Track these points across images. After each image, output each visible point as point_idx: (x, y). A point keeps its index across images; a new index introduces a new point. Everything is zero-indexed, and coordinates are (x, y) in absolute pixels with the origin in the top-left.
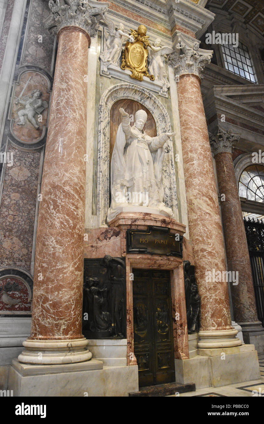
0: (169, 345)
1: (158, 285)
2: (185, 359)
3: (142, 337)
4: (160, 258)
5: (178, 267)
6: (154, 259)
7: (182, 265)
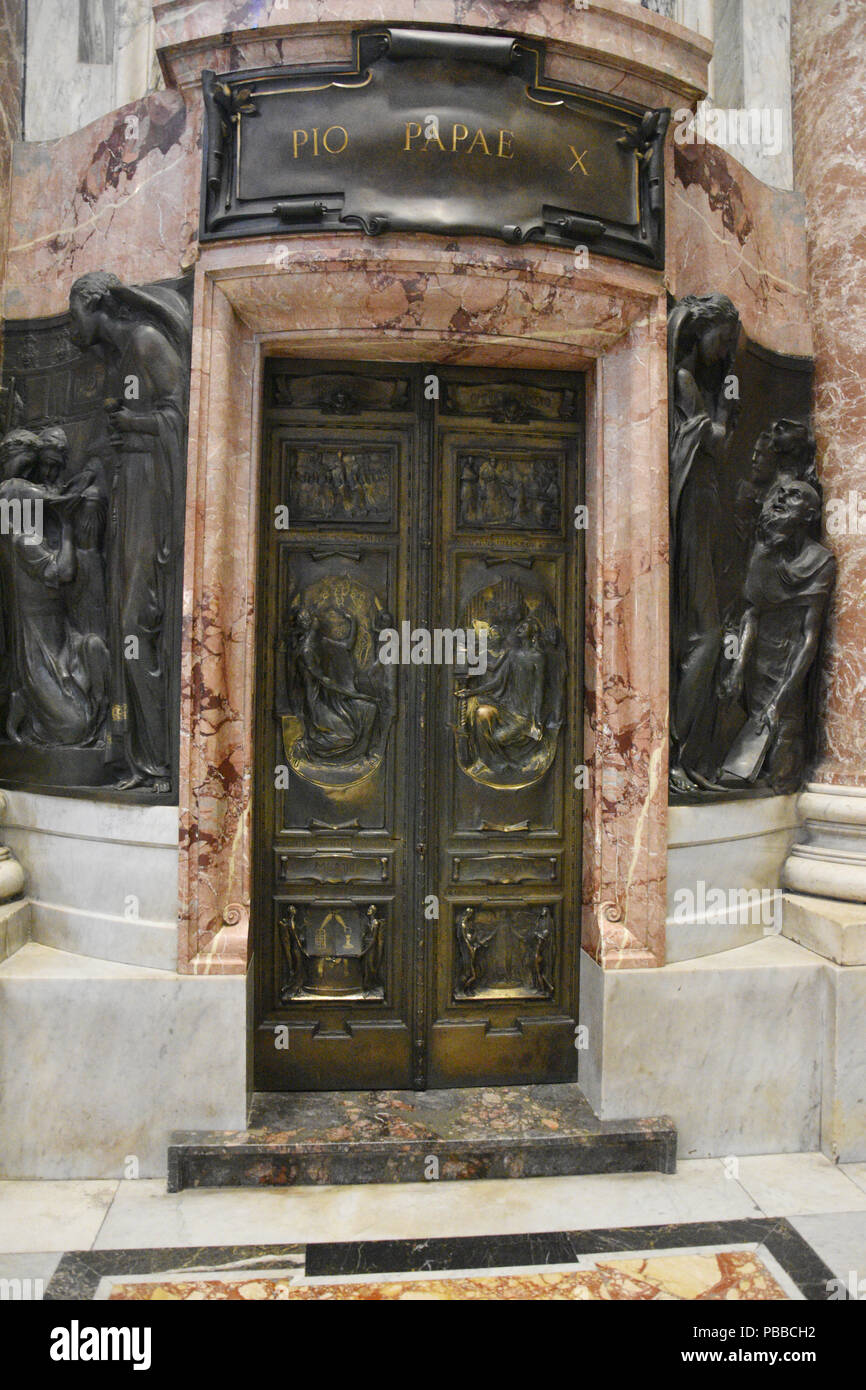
0: (544, 858)
1: (485, 468)
2: (626, 964)
3: (337, 797)
4: (445, 256)
5: (625, 339)
6: (393, 267)
7: (660, 316)
